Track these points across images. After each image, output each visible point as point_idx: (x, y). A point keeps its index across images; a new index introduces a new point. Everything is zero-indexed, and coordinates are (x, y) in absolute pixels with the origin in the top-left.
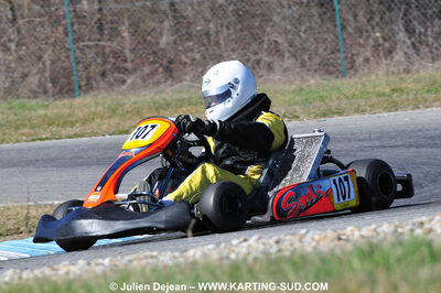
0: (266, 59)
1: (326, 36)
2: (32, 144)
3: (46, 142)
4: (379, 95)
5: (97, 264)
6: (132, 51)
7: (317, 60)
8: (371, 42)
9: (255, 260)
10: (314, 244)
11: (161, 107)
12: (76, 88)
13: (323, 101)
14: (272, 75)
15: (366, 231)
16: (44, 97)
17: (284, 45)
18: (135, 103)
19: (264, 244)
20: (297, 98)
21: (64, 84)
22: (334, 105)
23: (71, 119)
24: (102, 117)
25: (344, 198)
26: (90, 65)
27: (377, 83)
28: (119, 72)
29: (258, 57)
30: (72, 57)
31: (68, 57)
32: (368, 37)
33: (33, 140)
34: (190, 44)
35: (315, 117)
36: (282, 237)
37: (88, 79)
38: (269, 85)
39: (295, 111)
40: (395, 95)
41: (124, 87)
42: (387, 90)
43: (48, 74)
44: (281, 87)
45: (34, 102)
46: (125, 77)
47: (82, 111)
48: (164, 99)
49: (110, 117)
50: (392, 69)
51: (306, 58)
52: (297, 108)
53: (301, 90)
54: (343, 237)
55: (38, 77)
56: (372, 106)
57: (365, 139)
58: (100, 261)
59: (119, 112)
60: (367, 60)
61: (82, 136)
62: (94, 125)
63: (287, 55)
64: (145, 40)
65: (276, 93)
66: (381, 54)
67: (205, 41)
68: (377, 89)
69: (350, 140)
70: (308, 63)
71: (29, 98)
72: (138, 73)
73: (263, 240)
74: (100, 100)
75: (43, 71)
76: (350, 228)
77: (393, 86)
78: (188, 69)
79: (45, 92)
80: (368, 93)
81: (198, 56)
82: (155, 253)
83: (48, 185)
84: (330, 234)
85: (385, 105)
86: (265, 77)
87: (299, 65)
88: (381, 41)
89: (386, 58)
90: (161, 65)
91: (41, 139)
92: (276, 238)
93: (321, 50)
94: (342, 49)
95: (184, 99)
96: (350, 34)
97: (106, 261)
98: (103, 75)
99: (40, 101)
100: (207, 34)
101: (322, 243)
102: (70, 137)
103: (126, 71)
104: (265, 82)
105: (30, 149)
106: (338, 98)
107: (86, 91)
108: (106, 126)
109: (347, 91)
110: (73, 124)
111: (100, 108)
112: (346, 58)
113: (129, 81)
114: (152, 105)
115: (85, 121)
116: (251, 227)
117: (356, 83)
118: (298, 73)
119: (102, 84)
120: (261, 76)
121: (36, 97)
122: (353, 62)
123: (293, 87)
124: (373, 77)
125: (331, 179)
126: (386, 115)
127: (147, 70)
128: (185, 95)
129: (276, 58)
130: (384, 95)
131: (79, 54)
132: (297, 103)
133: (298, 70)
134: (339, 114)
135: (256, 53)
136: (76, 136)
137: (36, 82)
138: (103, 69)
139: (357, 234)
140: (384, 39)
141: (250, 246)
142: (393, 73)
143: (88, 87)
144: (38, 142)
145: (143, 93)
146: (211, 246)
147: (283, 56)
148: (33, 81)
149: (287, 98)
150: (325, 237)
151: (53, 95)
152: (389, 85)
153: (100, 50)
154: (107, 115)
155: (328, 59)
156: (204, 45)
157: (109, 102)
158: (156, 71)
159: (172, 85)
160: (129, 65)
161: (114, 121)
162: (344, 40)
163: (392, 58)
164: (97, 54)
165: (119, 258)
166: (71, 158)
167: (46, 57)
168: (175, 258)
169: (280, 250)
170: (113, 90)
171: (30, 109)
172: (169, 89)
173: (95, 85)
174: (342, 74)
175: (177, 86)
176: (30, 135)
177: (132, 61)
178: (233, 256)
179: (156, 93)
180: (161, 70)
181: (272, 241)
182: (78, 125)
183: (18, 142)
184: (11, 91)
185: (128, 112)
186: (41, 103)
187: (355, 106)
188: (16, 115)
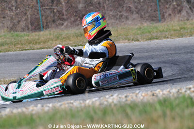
0: (125, 14)
1: (152, 4)
2: (22, 52)
3: (28, 51)
4: (175, 30)
5: (46, 106)
6: (66, 11)
7: (147, 15)
8: (172, 7)
9: (115, 105)
10: (142, 98)
12: (42, 27)
13: (150, 33)
14: (128, 21)
15: (165, 92)
16: (28, 31)
17: (133, 8)
18: (67, 34)
19: (120, 98)
20: (139, 32)
21: (36, 26)
22: (154, 35)
23: (39, 41)
24: (52, 40)
26: (48, 16)
27: (174, 25)
28: (61, 20)
29: (121, 13)
30: (40, 13)
31: (38, 13)
32: (170, 5)
33: (22, 50)
34: (92, 8)
35: (146, 40)
36: (128, 94)
37: (47, 23)
38: (126, 26)
39: (137, 38)
40: (182, 30)
41: (63, 27)
42: (178, 28)
43: (29, 20)
44: (132, 27)
45: (23, 33)
46: (63, 22)
47: (43, 37)
48: (80, 32)
49: (56, 40)
50: (181, 19)
51: (143, 14)
52: (138, 36)
53: (140, 28)
54: (155, 94)
55: (25, 22)
56: (171, 35)
57: (168, 50)
58: (48, 105)
59: (60, 38)
60: (170, 15)
61: (43, 48)
62: (49, 43)
63: (135, 13)
64: (72, 6)
65: (129, 29)
66: (176, 12)
67: (98, 6)
68: (175, 28)
69: (161, 51)
70: (144, 16)
71: (21, 31)
72: (69, 20)
73: (120, 96)
74: (52, 32)
75: (26, 20)
76: (158, 90)
77: (181, 27)
79: (28, 29)
80: (170, 29)
82: (72, 102)
84: (150, 93)
85: (177, 35)
86: (124, 22)
87: (140, 17)
88: (176, 6)
89: (178, 14)
90: (79, 17)
91: (26, 50)
92: (125, 95)
93: (149, 10)
94: (159, 10)
96: (163, 3)
97: (51, 105)
98: (54, 21)
100: (99, 3)
101: (145, 97)
102: (38, 49)
103: (63, 19)
104: (125, 24)
105: (20, 54)
106: (157, 32)
107: (46, 29)
108: (54, 44)
109: (161, 28)
110: (39, 43)
111: (52, 36)
112: (161, 14)
113: (65, 24)
114: (75, 35)
115: (45, 42)
117: (165, 25)
118: (139, 21)
119: (53, 25)
120: (123, 22)
121: (24, 31)
122: (163, 16)
123: (137, 27)
124: (172, 22)
126: (177, 39)
127: (73, 19)
129: (129, 14)
130: (177, 30)
131: (43, 12)
132: (138, 34)
133: (140, 19)
134: (157, 39)
135: (121, 12)
136: (41, 48)
138: (53, 19)
139: (161, 93)
141: (113, 99)
142: (181, 20)
143: (46, 27)
144: (24, 51)
145: (71, 30)
146: (97, 99)
147: (133, 13)
148: (23, 24)
149: (134, 32)
150: (147, 94)
151: (32, 30)
152: (179, 26)
153: (52, 10)
155: (153, 14)
156: (97, 8)
157: (56, 34)
158: (77, 19)
160: (65, 17)
162: (160, 6)
163: (181, 14)
164: (51, 12)
165: (56, 103)
167: (28, 13)
168: (81, 103)
169: (127, 100)
170: (58, 28)
171: (21, 36)
173: (50, 26)
174: (159, 21)
176: (21, 48)
177: (66, 15)
178: (105, 103)
179: (77, 30)
180: (79, 19)
181: (123, 96)
182: (42, 43)
183: (15, 51)
184: (13, 28)
185: (64, 38)
186: (26, 34)
187: (164, 35)
188: (15, 39)
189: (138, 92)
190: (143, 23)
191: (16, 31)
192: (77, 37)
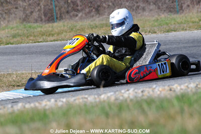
0: (142, 5)
2: (34, 44)
3: (41, 43)
4: (193, 22)
5: (60, 101)
6: (81, 1)
7: (165, 6)
9: (131, 100)
11: (93, 27)
12: (55, 18)
13: (168, 25)
14: (145, 13)
16: (41, 22)
18: (81, 26)
19: (136, 92)
20: (156, 23)
21: (50, 17)
22: (172, 27)
23: (53, 33)
24: (66, 32)
25: (163, 72)
26: (62, 7)
27: (192, 16)
28: (75, 11)
29: (138, 4)
30: (53, 4)
31: (51, 4)
33: (35, 42)
35: (164, 32)
37: (61, 14)
38: (143, 17)
39: (154, 30)
40: (200, 22)
41: (77, 18)
42: (197, 20)
43: (42, 11)
44: (149, 18)
45: (35, 25)
46: (78, 13)
47: (57, 29)
48: (95, 24)
49: (70, 32)
50: (200, 10)
51: (160, 5)
52: (155, 28)
53: (158, 20)
55: (38, 13)
56: (190, 27)
57: (186, 43)
59: (74, 29)
60: (188, 6)
61: (57, 41)
62: (63, 35)
63: (152, 3)
65: (146, 21)
66: (195, 3)
68: (192, 20)
69: (179, 43)
71: (34, 22)
72: (84, 11)
74: (66, 24)
75: (39, 10)
77: (200, 18)
78: (106, 10)
79: (41, 20)
80: (188, 21)
81: (111, 4)
83: (41, 63)
85: (196, 27)
86: (141, 13)
87: (157, 8)
89: (197, 5)
90: (94, 8)
91: (39, 42)
93: (167, 1)
94: (177, 1)
95: (104, 24)
97: (64, 100)
98: (68, 12)
102: (51, 41)
103: (78, 11)
104: (141, 16)
105: (33, 47)
106: (175, 24)
107: (60, 20)
108: (68, 36)
109: (179, 20)
110: (53, 35)
111: (66, 28)
112: (179, 5)
113: (79, 15)
114: (89, 27)
115: (58, 34)
116: (118, 85)
117: (183, 17)
118: (157, 12)
119: (67, 16)
120: (139, 13)
121: (36, 22)
122: (181, 7)
123: (154, 18)
124: (191, 14)
125: (157, 64)
126: (196, 31)
127: (87, 10)
128: (104, 22)
129: (146, 5)
130: (195, 22)
131: (57, 3)
132: (155, 26)
133: (156, 10)
134: (175, 31)
136: (54, 40)
138: (67, 10)
141: (129, 93)
143: (60, 18)
144: (37, 43)
145: (85, 21)
147: (150, 4)
148: (36, 15)
149: (151, 24)
151: (45, 21)
152: (198, 18)
153: (66, 1)
154: (68, 31)
155: (171, 5)
157: (70, 25)
158: (92, 10)
159: (99, 17)
160: (79, 8)
161: (72, 34)
163: (200, 5)
164: (65, 3)
166: (52, 51)
167: (41, 4)
169: (143, 95)
170: (72, 19)
171: (34, 28)
172: (97, 19)
173: (64, 17)
174: (177, 12)
175: (101, 18)
176: (34, 40)
177: (81, 6)
179: (91, 21)
180: (94, 10)
181: (140, 91)
182: (55, 35)
183: (28, 43)
184: (25, 19)
185: (78, 30)
186: (39, 25)
187: (182, 27)
188: (27, 31)
189: (154, 86)
190: (161, 14)
191: (29, 22)
192: (92, 28)
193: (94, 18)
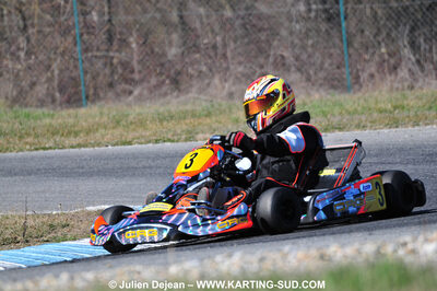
1: (332, 51)
2: (35, 153)
3: (49, 151)
4: (381, 111)
6: (140, 62)
7: (322, 75)
8: (377, 58)
11: (165, 119)
12: (84, 97)
13: (326, 116)
16: (51, 106)
17: (290, 60)
18: (139, 114)
21: (72, 95)
22: (335, 120)
23: (76, 129)
24: (105, 128)
26: (98, 74)
27: (379, 99)
28: (126, 83)
29: (263, 71)
30: (81, 68)
31: (76, 67)
32: (373, 53)
33: (37, 149)
34: (197, 56)
37: (95, 88)
40: (397, 111)
41: (131, 98)
42: (389, 106)
43: (56, 82)
45: (39, 111)
46: (131, 88)
47: (86, 121)
48: (169, 112)
49: (114, 128)
50: (396, 85)
51: (311, 72)
53: (304, 104)
55: (46, 86)
56: (373, 122)
59: (123, 123)
60: (372, 76)
61: (84, 146)
62: (98, 135)
63: (293, 69)
64: (152, 52)
66: (386, 70)
67: (212, 54)
68: (379, 106)
70: (313, 78)
71: (37, 106)
72: (145, 84)
74: (105, 111)
75: (50, 80)
77: (395, 103)
78: (194, 82)
79: (53, 101)
80: (370, 109)
81: (204, 69)
83: (47, 195)
85: (387, 121)
87: (304, 79)
88: (386, 57)
89: (390, 74)
90: (168, 77)
91: (44, 149)
93: (326, 65)
94: (347, 65)
95: (187, 111)
96: (357, 50)
98: (111, 85)
99: (45, 110)
100: (215, 47)
102: (72, 147)
103: (133, 82)
105: (32, 158)
106: (340, 114)
107: (93, 101)
108: (109, 136)
109: (349, 106)
110: (76, 134)
111: (105, 119)
112: (351, 73)
113: (136, 93)
114: (156, 117)
115: (88, 132)
117: (359, 99)
118: (303, 87)
119: (109, 94)
121: (42, 106)
122: (358, 77)
124: (376, 93)
126: (386, 131)
127: (154, 81)
128: (189, 107)
129: (282, 71)
130: (386, 111)
131: (87, 64)
133: (303, 84)
134: (340, 129)
135: (262, 67)
136: (79, 146)
137: (44, 92)
138: (109, 80)
140: (389, 55)
142: (397, 89)
143: (93, 98)
144: (41, 152)
145: (148, 105)
147: (289, 70)
148: (41, 90)
151: (61, 105)
152: (391, 101)
153: (109, 61)
154: (111, 125)
155: (334, 74)
156: (210, 57)
157: (114, 113)
158: (163, 82)
159: (178, 97)
160: (136, 76)
161: (117, 132)
162: (350, 56)
163: (396, 74)
164: (105, 65)
166: (72, 169)
167: (54, 66)
170: (120, 101)
171: (37, 118)
172: (174, 101)
173: (102, 95)
174: (346, 89)
175: (182, 98)
176: (34, 144)
177: (140, 72)
179: (162, 105)
180: (167, 82)
182: (82, 135)
183: (21, 150)
184: (18, 99)
185: (132, 123)
186: (46, 113)
187: (356, 122)
188: (21, 124)
190: (312, 92)
191: (26, 106)
192: (161, 121)
193: (169, 97)
